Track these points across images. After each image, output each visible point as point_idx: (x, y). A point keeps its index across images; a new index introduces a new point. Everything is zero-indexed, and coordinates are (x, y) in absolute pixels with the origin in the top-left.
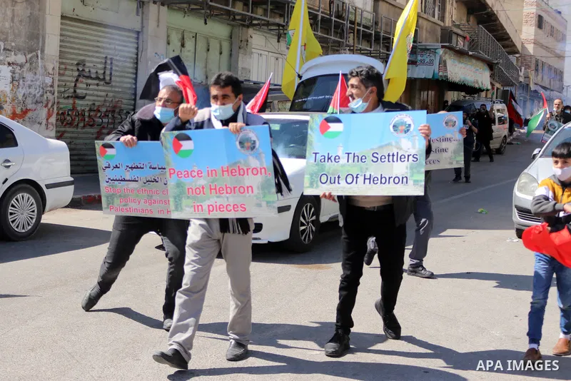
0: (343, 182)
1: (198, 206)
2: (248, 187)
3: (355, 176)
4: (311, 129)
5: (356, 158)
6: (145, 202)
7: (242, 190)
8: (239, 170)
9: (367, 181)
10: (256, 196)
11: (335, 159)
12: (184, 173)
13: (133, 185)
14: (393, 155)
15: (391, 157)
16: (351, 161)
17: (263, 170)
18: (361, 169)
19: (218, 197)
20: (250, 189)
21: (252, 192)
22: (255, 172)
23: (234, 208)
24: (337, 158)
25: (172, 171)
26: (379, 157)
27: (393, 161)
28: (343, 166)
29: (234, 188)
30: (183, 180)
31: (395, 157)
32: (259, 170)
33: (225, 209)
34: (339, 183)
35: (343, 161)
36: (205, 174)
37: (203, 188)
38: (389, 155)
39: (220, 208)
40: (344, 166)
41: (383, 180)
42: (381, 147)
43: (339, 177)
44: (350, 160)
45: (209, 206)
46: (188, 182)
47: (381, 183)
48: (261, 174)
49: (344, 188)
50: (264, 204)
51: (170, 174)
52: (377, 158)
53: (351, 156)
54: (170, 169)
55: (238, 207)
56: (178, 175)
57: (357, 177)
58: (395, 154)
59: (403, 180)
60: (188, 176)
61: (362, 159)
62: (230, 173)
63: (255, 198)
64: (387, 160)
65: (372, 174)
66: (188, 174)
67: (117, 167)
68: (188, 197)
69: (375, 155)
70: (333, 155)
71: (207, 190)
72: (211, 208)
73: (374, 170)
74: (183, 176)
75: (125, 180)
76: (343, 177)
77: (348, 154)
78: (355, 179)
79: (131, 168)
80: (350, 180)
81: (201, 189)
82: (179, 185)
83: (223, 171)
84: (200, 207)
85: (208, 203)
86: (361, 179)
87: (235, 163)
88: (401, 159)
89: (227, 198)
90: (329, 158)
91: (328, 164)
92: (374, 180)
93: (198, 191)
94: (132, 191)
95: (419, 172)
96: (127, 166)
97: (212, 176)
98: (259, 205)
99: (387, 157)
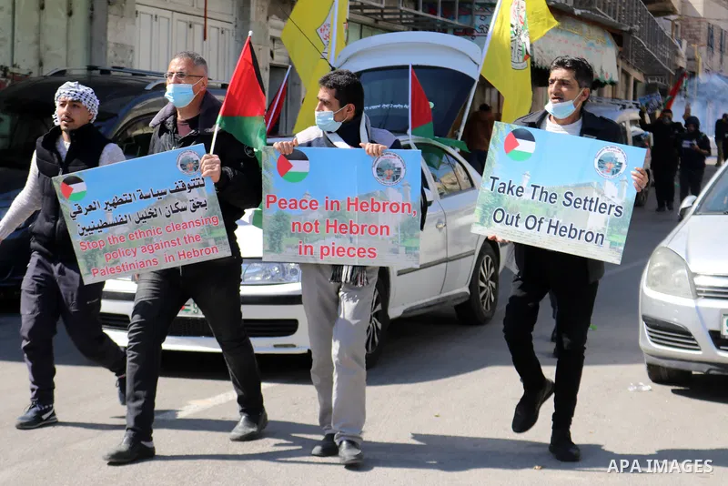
0: (522, 225)
1: (306, 247)
2: (382, 227)
3: (538, 220)
4: (494, 143)
5: (544, 195)
6: (144, 250)
7: (373, 230)
8: (373, 204)
9: (552, 230)
10: (391, 239)
11: (517, 191)
12: (289, 203)
13: (120, 230)
14: (592, 201)
15: (588, 203)
16: (537, 197)
17: (406, 207)
18: (548, 212)
19: (337, 237)
20: (385, 229)
21: (388, 234)
22: (394, 208)
23: (359, 252)
24: (520, 190)
25: (271, 199)
26: (573, 199)
27: (590, 210)
28: (526, 202)
29: (363, 227)
30: (287, 211)
31: (593, 205)
32: (400, 205)
33: (346, 253)
34: (516, 226)
35: (527, 196)
36: (321, 206)
37: (316, 223)
38: (586, 200)
39: (338, 251)
40: (526, 204)
41: (573, 233)
42: (578, 186)
43: (518, 217)
44: (535, 197)
45: (322, 248)
46: (294, 215)
47: (569, 236)
48: (403, 211)
49: (522, 233)
50: (402, 250)
51: (268, 202)
52: (570, 201)
53: (539, 190)
54: (268, 196)
55: (365, 252)
56: (280, 204)
57: (540, 222)
58: (595, 200)
59: (597, 238)
60: (296, 207)
61: (551, 198)
62: (359, 208)
63: (390, 242)
64: (582, 206)
65: (560, 221)
66: (295, 204)
67: (91, 209)
68: (292, 235)
69: (569, 195)
70: (516, 184)
71: (322, 227)
72: (325, 251)
73: (564, 216)
74: (287, 206)
75: (107, 226)
76: (523, 218)
77: (535, 187)
78: (538, 224)
79: (114, 205)
80: (531, 224)
81: (314, 226)
82: (279, 218)
83: (349, 204)
84: (309, 249)
85: (321, 243)
86: (545, 225)
87: (368, 195)
88: (602, 208)
89: (351, 239)
90: (510, 189)
91: (507, 197)
92: (561, 230)
93: (308, 227)
94: (122, 238)
95: (619, 232)
96: (107, 204)
97: (332, 209)
98: (396, 252)
99: (583, 202)
